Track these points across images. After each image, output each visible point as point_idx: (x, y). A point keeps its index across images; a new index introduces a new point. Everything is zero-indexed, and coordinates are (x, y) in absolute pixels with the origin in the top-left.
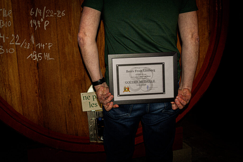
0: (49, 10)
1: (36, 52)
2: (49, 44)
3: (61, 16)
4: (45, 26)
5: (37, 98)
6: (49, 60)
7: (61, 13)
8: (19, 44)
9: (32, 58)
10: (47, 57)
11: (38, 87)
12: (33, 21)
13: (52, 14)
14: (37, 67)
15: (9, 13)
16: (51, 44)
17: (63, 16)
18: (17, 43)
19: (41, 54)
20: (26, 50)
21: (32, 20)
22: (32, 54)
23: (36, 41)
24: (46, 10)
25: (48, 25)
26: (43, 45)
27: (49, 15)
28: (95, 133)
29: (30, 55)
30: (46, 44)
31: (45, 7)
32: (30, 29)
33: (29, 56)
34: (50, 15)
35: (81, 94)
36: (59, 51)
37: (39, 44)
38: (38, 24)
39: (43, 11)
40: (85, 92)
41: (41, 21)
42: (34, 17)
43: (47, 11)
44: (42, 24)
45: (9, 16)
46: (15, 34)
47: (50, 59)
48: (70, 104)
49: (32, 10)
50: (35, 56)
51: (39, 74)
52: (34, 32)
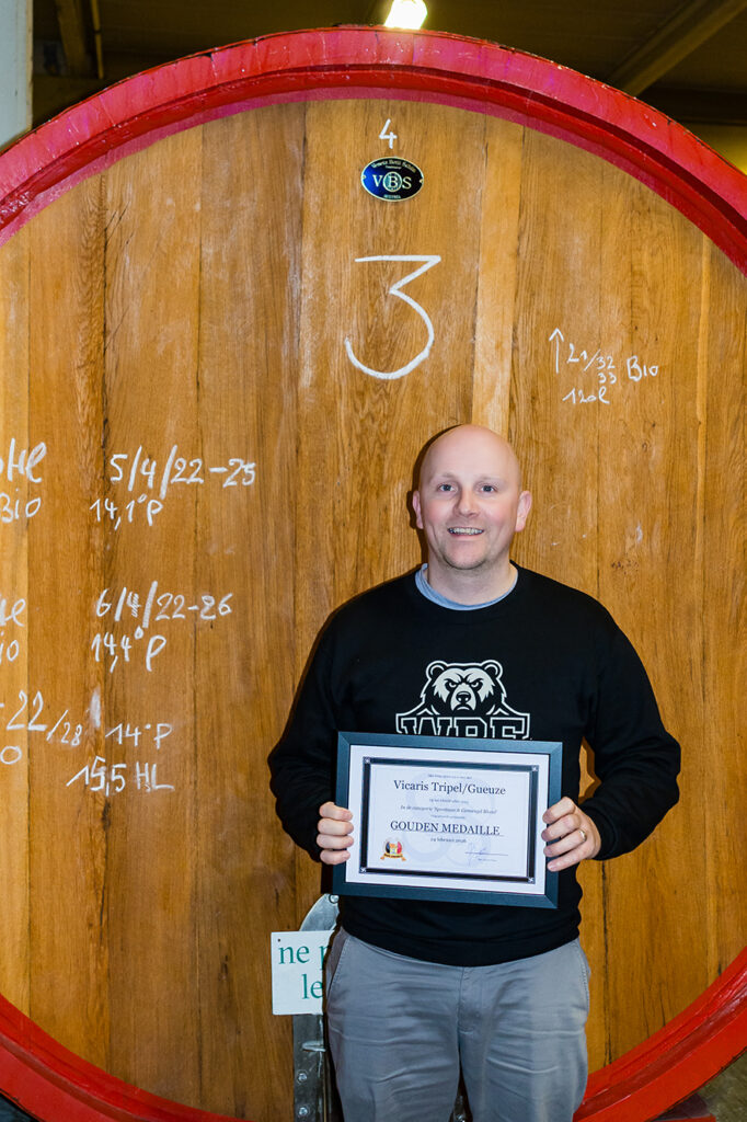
0: (168, 594)
1: (103, 760)
2: (159, 726)
3: (214, 617)
4: (149, 655)
5: (92, 947)
6: (155, 792)
7: (216, 606)
8: (42, 728)
9: (87, 783)
10: (147, 780)
11: (100, 902)
12: (102, 637)
13: (179, 608)
14: (104, 819)
15: (16, 610)
16: (166, 725)
17: (225, 616)
18: (35, 723)
19: (122, 769)
20: (65, 752)
21: (98, 636)
22: (86, 769)
23: (110, 715)
24: (157, 595)
25: (160, 653)
26: (136, 730)
27: (170, 611)
28: (320, 1111)
29: (80, 769)
30: (148, 726)
31: (155, 584)
32: (91, 667)
33: (76, 777)
34: (171, 616)
35: (275, 936)
36: (196, 755)
37: (120, 726)
38: (123, 651)
39: (146, 599)
40: (289, 929)
41: (136, 637)
42: (108, 625)
43: (163, 596)
44: (139, 649)
45: (14, 623)
46: (29, 688)
47: (157, 787)
48: (224, 977)
49: (102, 597)
50: (99, 777)
51: (107, 849)
52: (105, 681)
